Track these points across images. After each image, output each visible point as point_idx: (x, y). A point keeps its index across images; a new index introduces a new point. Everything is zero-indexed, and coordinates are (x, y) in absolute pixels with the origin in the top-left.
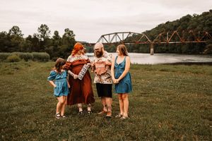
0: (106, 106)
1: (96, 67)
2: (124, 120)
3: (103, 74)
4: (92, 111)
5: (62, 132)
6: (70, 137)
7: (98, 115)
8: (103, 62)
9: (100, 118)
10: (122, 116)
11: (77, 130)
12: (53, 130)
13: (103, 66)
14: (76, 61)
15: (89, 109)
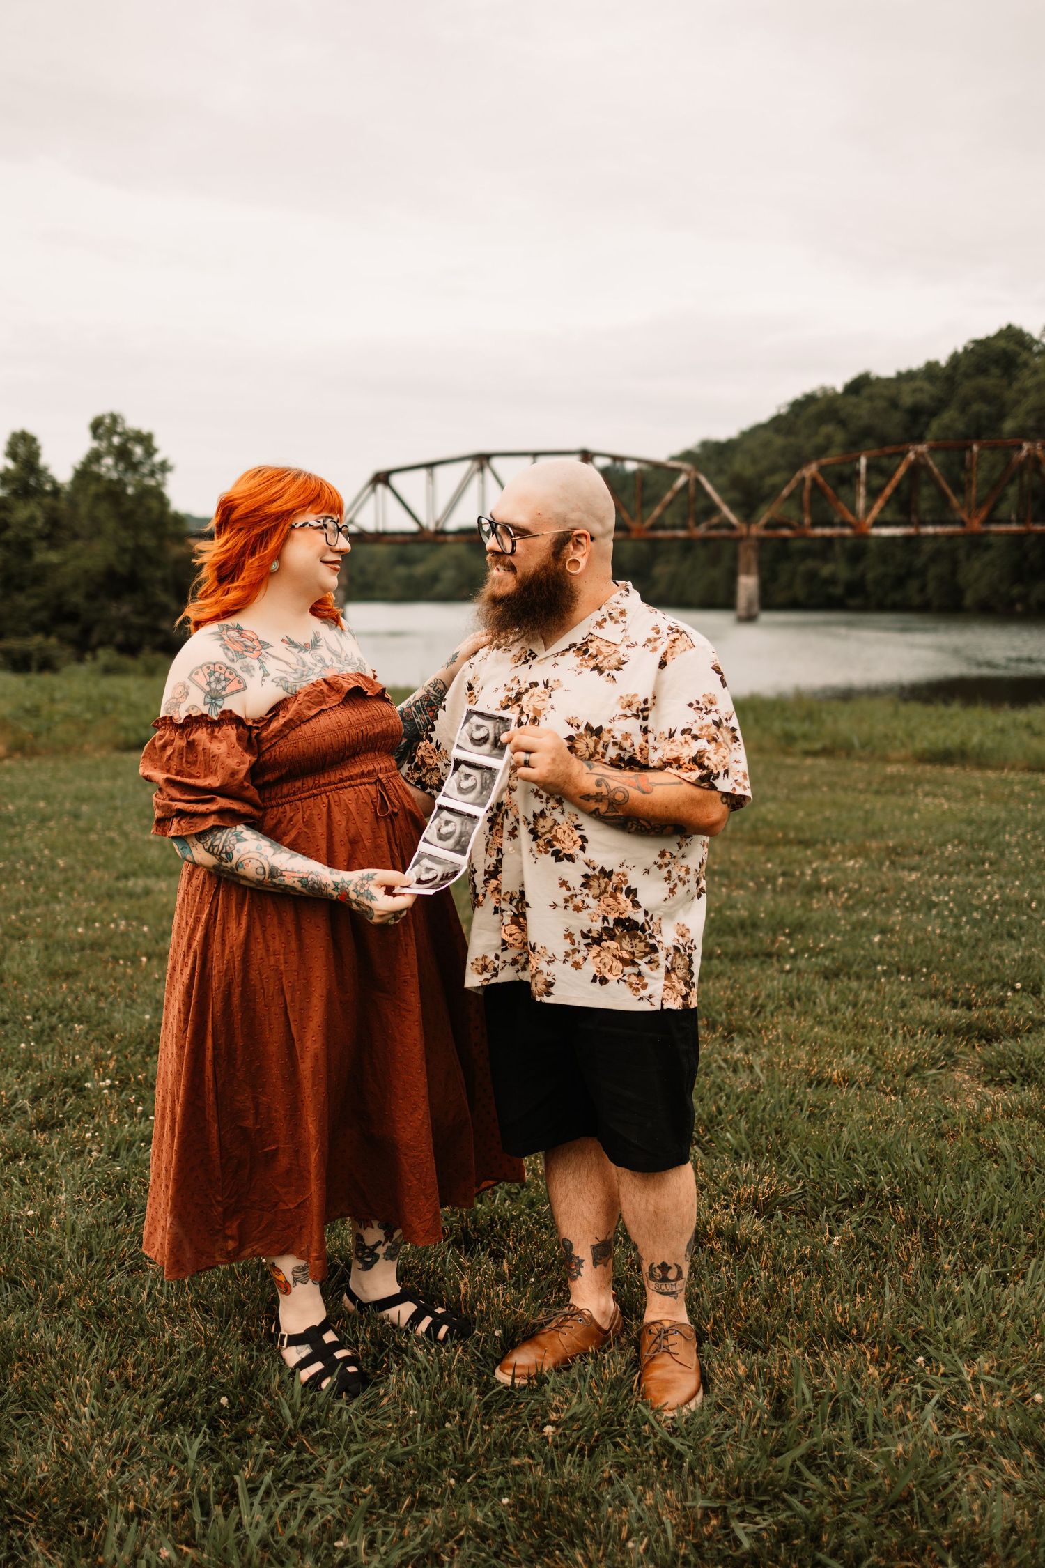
14: (316, 700)
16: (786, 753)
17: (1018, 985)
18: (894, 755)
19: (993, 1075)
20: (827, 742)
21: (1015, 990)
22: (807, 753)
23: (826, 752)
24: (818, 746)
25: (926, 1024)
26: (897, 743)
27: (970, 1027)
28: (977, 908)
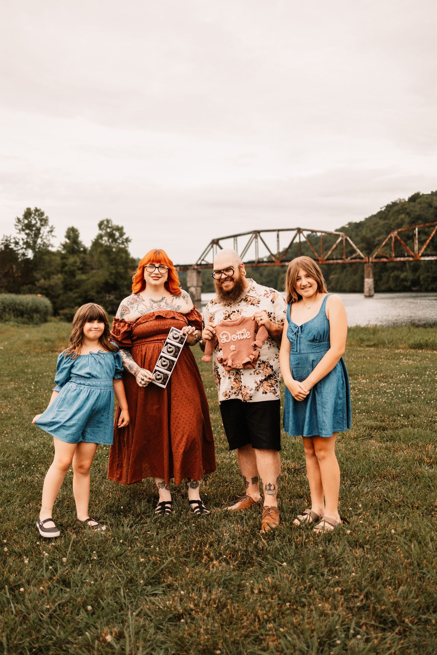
0: (256, 479)
1: (222, 339)
2: (329, 538)
3: (248, 365)
4: (205, 499)
5: (98, 594)
6: (131, 617)
7: (227, 515)
8: (243, 322)
9: (237, 528)
10: (317, 519)
11: (154, 581)
12: (65, 582)
13: (245, 333)
14: (147, 318)
15: (194, 495)
16: (360, 346)
17: (402, 415)
18: (401, 346)
19: (382, 439)
20: (376, 342)
21: (400, 416)
22: (368, 346)
23: (374, 345)
24: (372, 343)
25: (365, 426)
26: (403, 342)
27: (380, 427)
28: (401, 394)
